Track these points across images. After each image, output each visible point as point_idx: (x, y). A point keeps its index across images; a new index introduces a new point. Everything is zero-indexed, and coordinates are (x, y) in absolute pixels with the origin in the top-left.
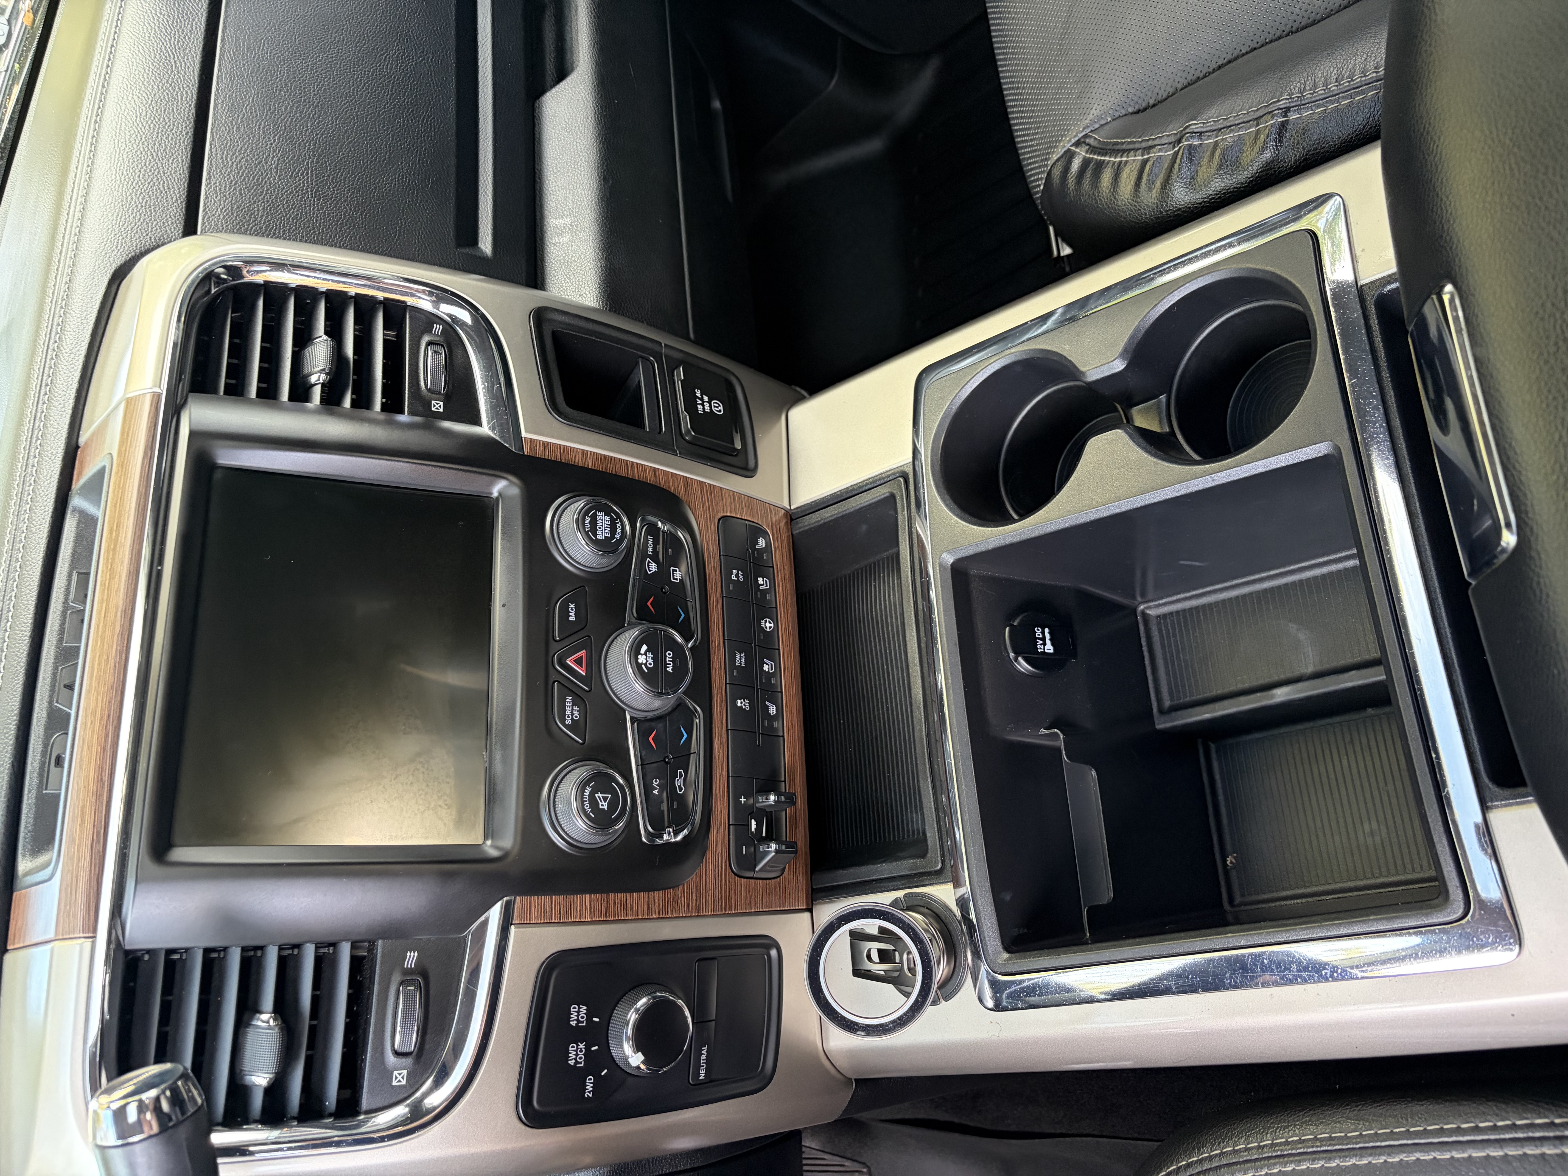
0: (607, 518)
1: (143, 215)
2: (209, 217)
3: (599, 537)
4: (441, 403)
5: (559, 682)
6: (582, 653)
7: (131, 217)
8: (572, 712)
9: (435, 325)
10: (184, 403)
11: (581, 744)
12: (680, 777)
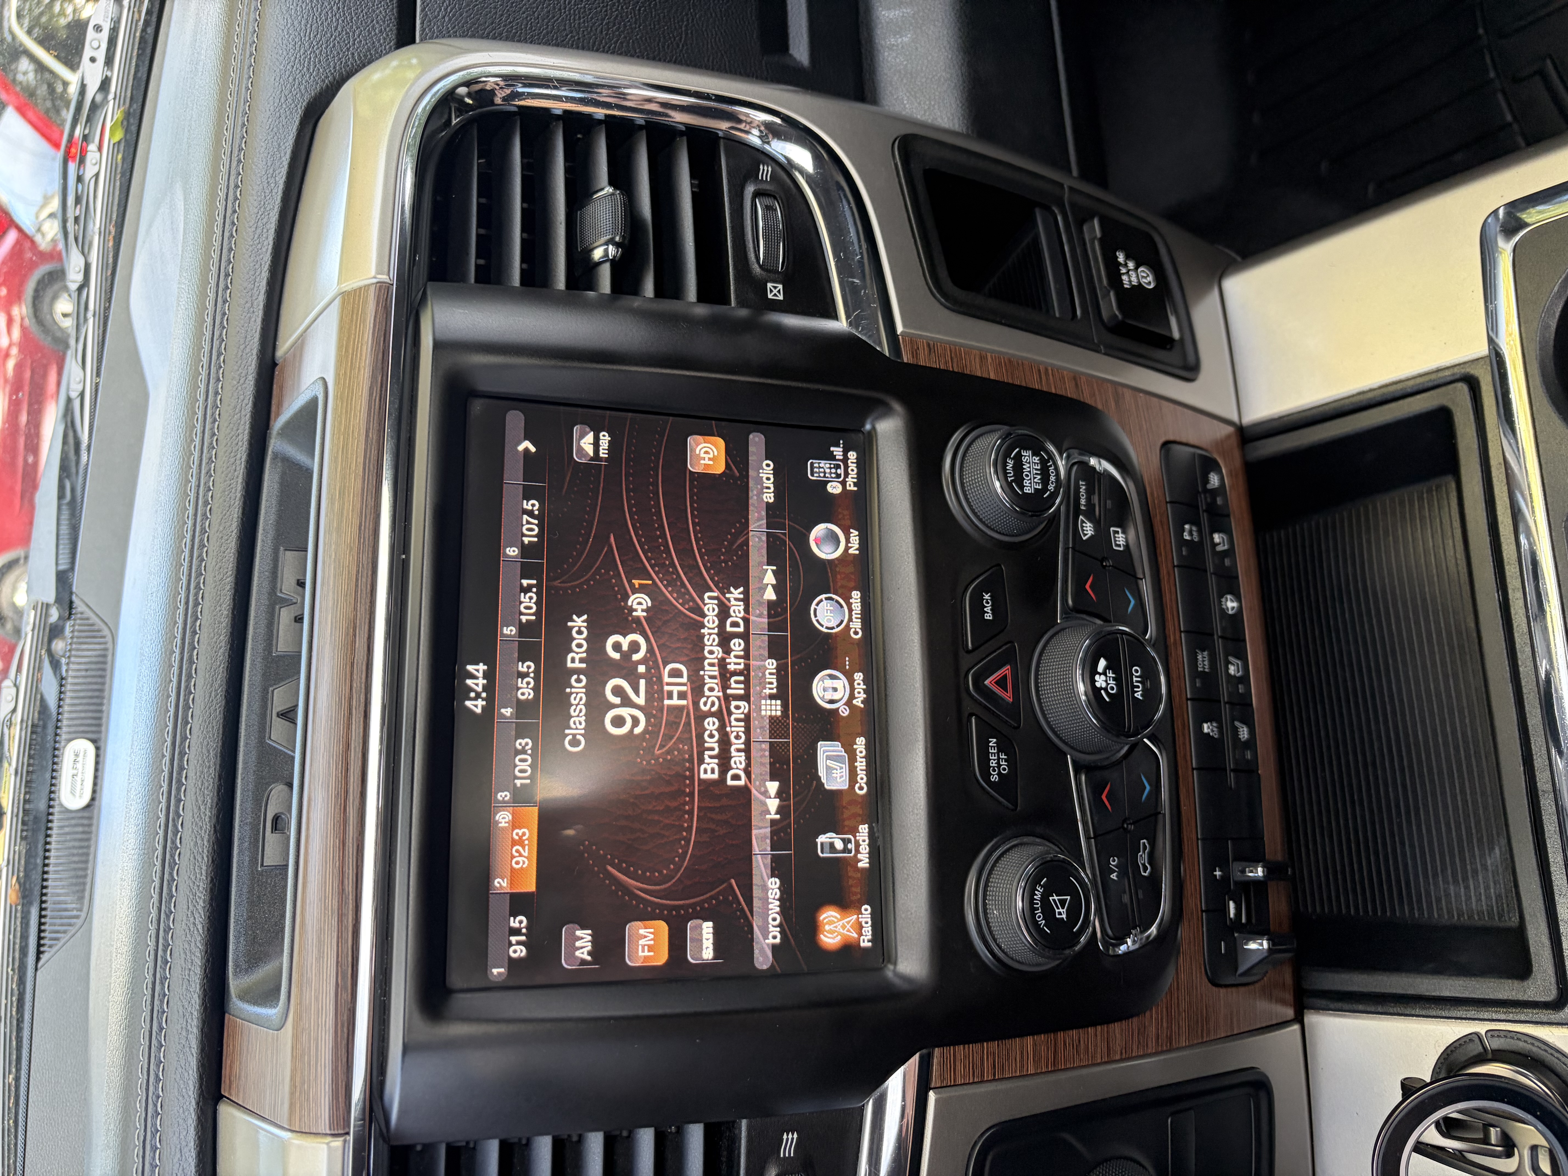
0: (1036, 459)
1: (340, 21)
2: (430, 21)
3: (1027, 490)
4: (780, 287)
5: (976, 715)
6: (1006, 670)
7: (325, 24)
8: (998, 763)
9: (761, 167)
10: (423, 299)
11: (1012, 810)
12: (1144, 852)
